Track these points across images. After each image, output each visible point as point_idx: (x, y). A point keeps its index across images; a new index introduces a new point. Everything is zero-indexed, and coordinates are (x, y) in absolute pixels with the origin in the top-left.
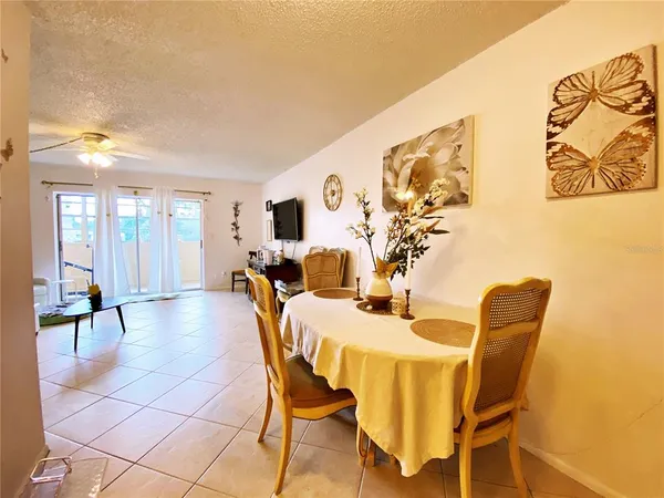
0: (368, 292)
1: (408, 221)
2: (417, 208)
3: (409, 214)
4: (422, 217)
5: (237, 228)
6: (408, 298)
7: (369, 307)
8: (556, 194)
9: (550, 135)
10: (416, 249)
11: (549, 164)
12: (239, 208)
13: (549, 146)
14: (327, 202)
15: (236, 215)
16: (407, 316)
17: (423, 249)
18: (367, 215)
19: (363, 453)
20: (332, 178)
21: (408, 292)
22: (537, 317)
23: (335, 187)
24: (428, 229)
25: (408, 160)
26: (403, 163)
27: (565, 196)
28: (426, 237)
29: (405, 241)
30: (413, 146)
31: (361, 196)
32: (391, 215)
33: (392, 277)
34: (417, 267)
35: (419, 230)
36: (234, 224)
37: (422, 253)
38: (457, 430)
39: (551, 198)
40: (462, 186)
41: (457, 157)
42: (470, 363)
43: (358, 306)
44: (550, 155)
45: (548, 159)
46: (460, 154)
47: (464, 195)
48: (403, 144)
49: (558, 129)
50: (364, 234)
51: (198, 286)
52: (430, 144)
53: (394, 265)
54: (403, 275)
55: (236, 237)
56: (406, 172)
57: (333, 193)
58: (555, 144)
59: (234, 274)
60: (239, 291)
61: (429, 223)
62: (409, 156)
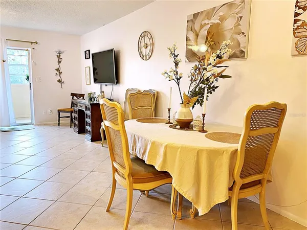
0: (177, 117)
1: (205, 69)
2: (211, 60)
3: (206, 64)
4: (214, 66)
5: (60, 73)
6: (204, 119)
7: (178, 127)
8: (297, 53)
9: (297, 15)
10: (209, 88)
11: (294, 33)
12: (62, 56)
13: (295, 21)
14: (140, 53)
15: (59, 62)
16: (203, 131)
17: (214, 88)
18: (177, 64)
19: (175, 212)
20: (145, 34)
21: (204, 115)
22: (278, 125)
23: (148, 41)
24: (218, 74)
25: (205, 24)
26: (202, 27)
27: (302, 54)
28: (217, 80)
29: (203, 82)
30: (209, 14)
31: (173, 50)
32: (193, 64)
33: (193, 107)
34: (210, 100)
35: (212, 74)
36: (57, 70)
37: (214, 90)
38: (231, 189)
39: (294, 56)
40: (241, 46)
41: (239, 25)
42: (239, 150)
43: (170, 127)
44: (296, 27)
45: (295, 30)
46: (241, 23)
47: (242, 52)
48: (202, 12)
49: (300, 11)
50: (174, 78)
51: (29, 121)
52: (221, 14)
53: (195, 99)
54: (201, 105)
55: (59, 81)
56: (204, 32)
57: (146, 46)
58: (299, 20)
59: (59, 111)
60: (65, 125)
61: (219, 70)
62: (206, 21)
